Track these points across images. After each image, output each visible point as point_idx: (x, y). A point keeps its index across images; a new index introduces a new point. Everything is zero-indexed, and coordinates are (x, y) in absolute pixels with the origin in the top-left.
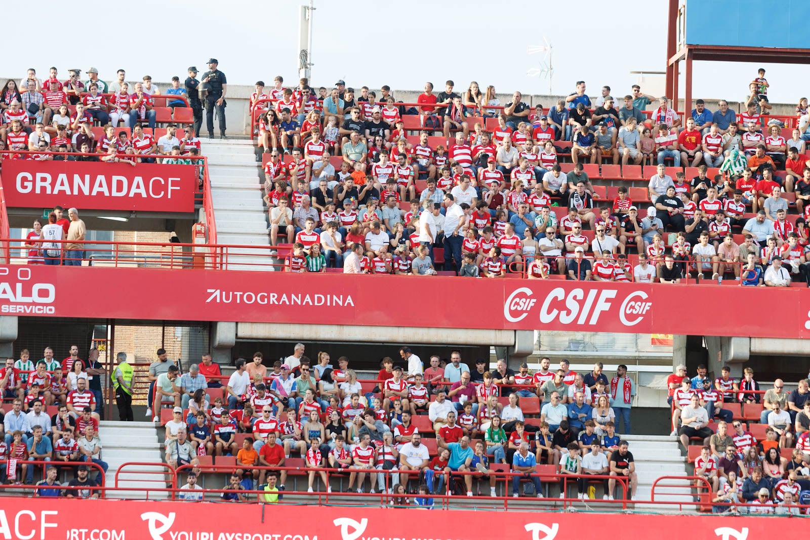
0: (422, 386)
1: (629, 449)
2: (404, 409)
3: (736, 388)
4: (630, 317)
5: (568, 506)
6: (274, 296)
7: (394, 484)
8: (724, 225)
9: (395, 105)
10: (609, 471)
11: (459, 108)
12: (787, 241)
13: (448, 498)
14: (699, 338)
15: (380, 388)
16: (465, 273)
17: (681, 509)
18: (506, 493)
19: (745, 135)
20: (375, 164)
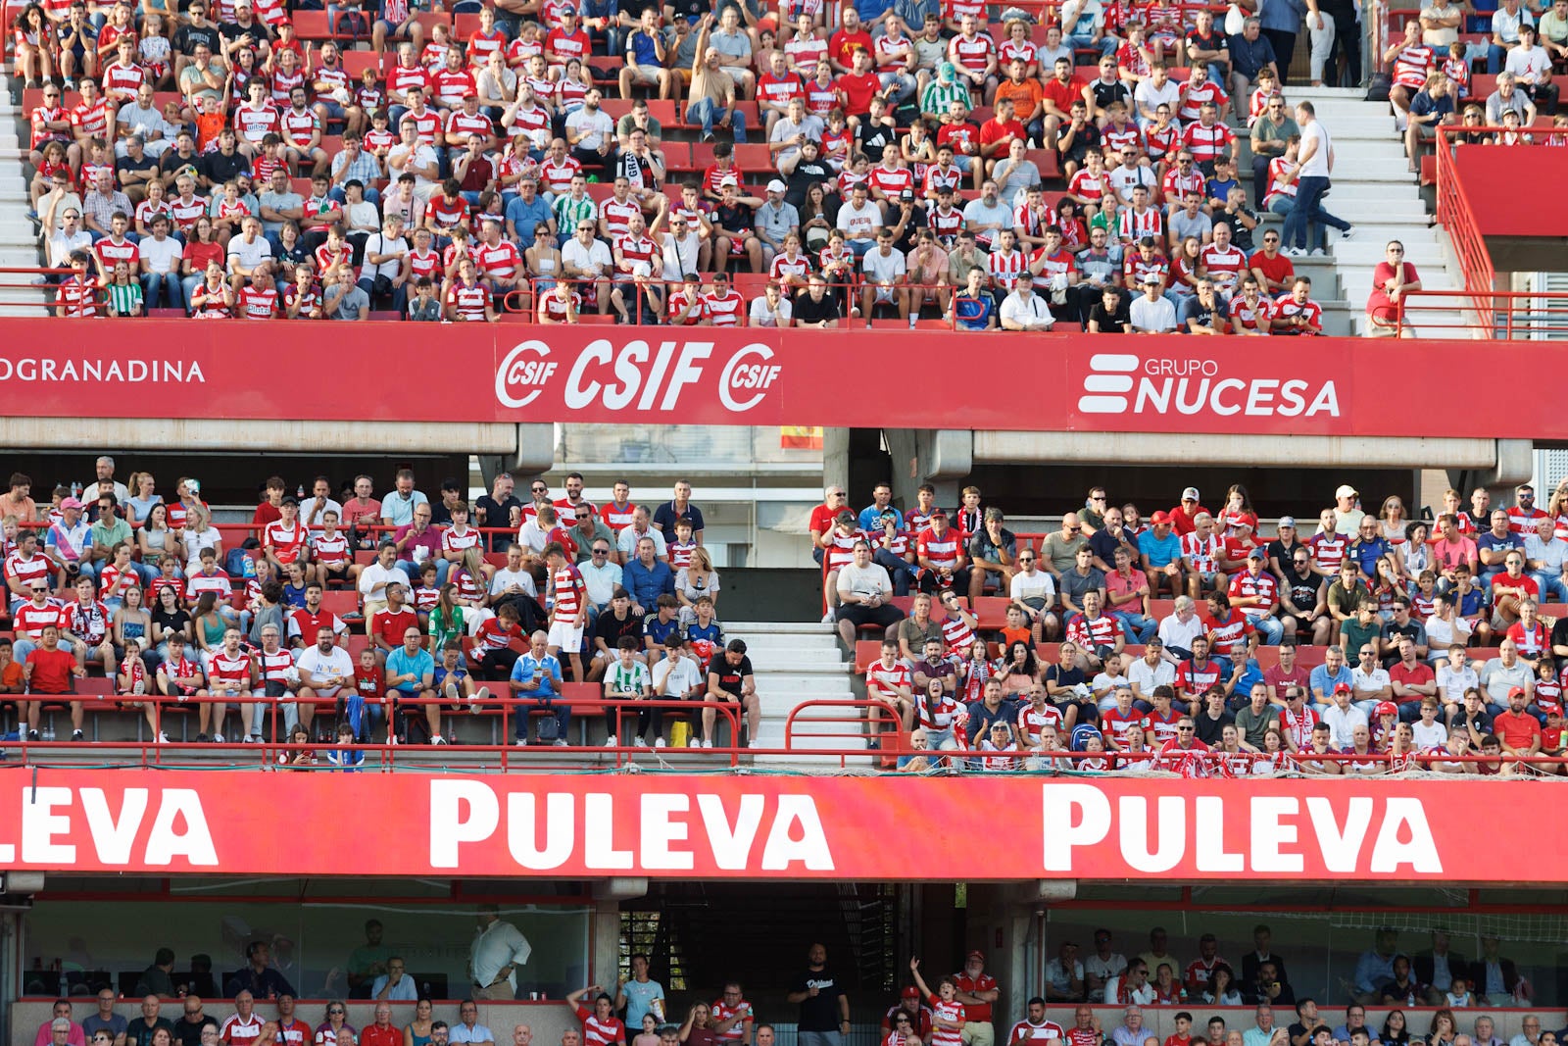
0: (338, 534)
4: (740, 395)
5: (625, 761)
6: (49, 365)
7: (289, 725)
10: (704, 693)
13: (392, 749)
14: (874, 434)
17: (843, 764)
18: (506, 739)
19: (954, 40)
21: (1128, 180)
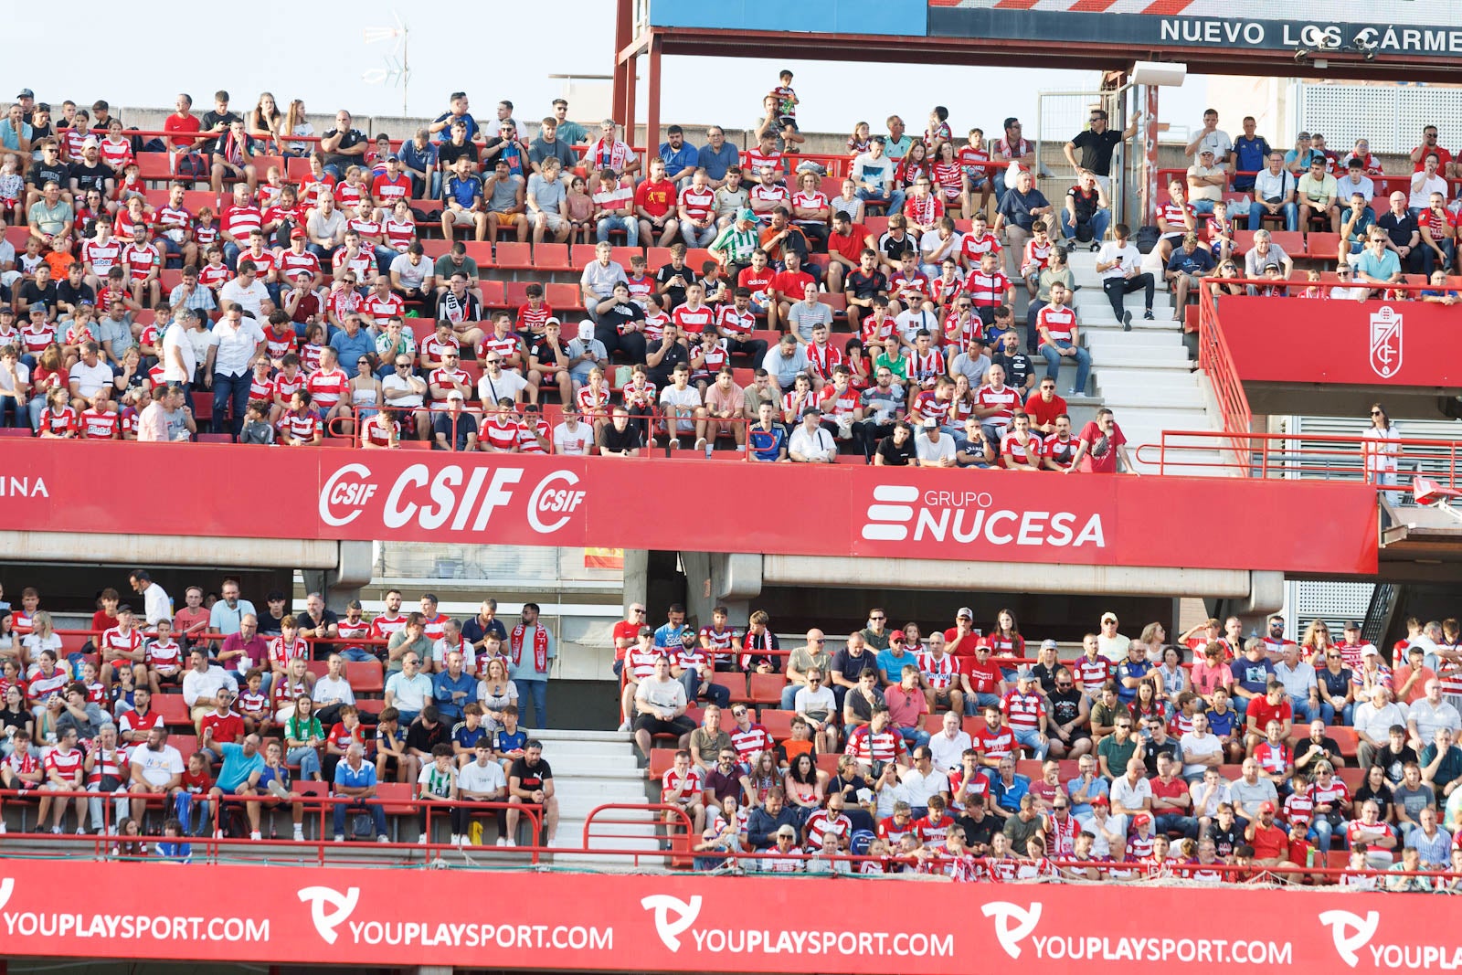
0: (170, 642)
1: (543, 756)
2: (138, 682)
3: (736, 646)
4: (546, 517)
5: (433, 858)
7: (119, 819)
8: (718, 351)
9: (123, 134)
10: (507, 795)
11: (239, 139)
12: (830, 381)
13: (217, 843)
14: (671, 557)
15: (95, 644)
16: (249, 439)
17: (636, 863)
18: (322, 835)
19: (754, 190)
20: (87, 241)
21: (912, 324)
